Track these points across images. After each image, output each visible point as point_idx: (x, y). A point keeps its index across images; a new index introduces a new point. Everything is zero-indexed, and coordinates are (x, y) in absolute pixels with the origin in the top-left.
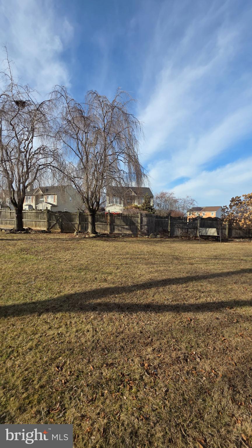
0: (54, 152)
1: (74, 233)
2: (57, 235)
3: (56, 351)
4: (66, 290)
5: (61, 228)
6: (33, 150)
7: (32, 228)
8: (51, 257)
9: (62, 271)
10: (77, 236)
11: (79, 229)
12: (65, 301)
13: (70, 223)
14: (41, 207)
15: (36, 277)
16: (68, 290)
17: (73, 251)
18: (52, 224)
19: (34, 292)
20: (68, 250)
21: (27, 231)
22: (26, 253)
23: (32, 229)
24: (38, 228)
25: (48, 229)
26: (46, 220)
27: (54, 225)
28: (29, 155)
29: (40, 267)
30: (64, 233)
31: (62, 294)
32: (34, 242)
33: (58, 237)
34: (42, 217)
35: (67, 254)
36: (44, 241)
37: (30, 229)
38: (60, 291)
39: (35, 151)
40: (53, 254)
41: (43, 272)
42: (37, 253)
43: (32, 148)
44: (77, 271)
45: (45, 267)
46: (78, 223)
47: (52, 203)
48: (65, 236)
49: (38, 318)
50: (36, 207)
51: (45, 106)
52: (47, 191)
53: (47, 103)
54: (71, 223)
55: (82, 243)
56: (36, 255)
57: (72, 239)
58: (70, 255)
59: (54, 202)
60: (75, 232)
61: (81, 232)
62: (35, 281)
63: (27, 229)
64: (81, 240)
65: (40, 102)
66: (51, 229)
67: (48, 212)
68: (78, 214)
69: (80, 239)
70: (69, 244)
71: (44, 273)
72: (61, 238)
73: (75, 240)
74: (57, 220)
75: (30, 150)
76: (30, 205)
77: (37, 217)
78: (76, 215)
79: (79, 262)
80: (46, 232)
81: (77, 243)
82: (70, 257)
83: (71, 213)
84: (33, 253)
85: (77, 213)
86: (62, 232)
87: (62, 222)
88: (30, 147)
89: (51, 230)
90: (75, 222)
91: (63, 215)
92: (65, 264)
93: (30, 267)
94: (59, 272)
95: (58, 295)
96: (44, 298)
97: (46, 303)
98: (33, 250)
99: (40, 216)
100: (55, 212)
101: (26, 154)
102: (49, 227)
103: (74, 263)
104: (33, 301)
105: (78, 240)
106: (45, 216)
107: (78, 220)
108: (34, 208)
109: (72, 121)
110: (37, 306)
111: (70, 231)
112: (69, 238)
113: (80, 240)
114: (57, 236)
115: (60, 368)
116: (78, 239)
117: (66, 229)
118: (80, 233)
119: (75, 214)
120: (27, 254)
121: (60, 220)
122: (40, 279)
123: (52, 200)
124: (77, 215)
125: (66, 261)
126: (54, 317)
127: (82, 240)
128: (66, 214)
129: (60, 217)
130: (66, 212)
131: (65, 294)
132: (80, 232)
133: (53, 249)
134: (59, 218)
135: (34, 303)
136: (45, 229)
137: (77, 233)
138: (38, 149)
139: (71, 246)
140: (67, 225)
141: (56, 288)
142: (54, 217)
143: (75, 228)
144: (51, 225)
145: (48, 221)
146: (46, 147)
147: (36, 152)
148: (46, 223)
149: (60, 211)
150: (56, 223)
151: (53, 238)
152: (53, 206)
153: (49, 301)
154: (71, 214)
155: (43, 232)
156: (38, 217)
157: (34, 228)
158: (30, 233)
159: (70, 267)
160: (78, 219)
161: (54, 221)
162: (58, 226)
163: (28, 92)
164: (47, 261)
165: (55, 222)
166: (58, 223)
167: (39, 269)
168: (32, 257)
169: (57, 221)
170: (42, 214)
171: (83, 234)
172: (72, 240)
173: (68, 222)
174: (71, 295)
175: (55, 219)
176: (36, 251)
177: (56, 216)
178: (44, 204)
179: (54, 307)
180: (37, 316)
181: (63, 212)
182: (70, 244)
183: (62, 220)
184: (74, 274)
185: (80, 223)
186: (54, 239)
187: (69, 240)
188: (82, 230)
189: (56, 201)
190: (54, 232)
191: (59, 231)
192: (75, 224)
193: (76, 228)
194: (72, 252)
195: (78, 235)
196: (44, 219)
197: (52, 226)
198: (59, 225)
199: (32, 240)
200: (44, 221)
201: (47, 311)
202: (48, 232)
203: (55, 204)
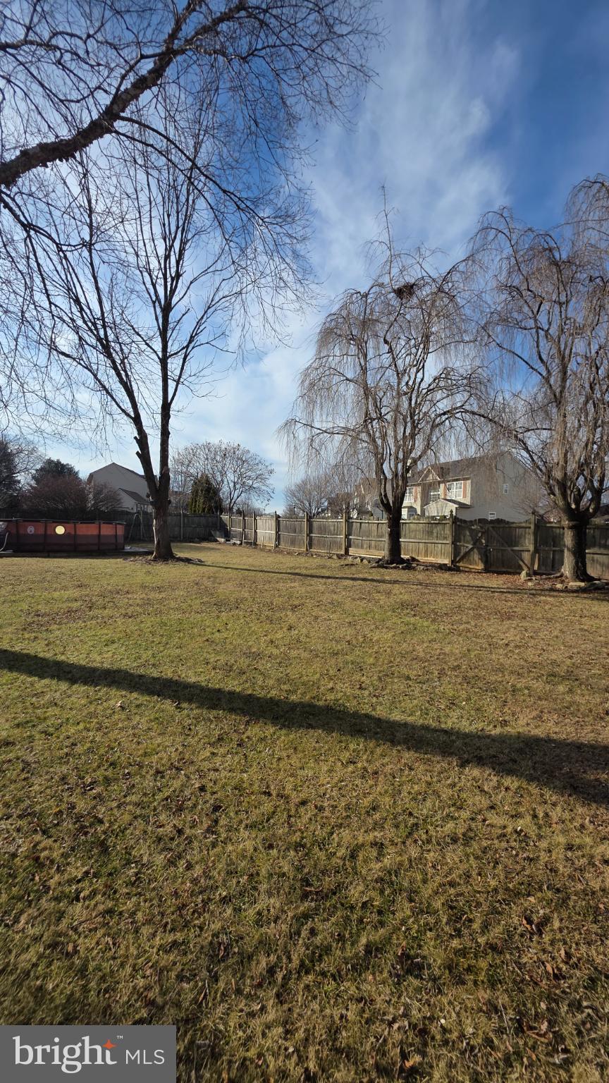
0: (470, 378)
1: (520, 574)
2: (475, 577)
3: (517, 874)
4: (521, 722)
5: (484, 559)
6: (424, 385)
7: (419, 558)
8: (468, 631)
9: (501, 669)
10: (530, 584)
11: (533, 564)
12: (520, 751)
13: (509, 549)
14: (433, 510)
15: (442, 673)
16: (524, 724)
17: (525, 624)
18: (463, 551)
19: (443, 707)
20: (509, 619)
21: (409, 565)
22: (413, 613)
23: (418, 561)
24: (431, 559)
25: (452, 562)
26: (449, 541)
27: (467, 554)
28: (417, 397)
29: (447, 650)
30: (494, 572)
31: (508, 729)
32: (427, 591)
33: (477, 583)
34: (441, 534)
35: (508, 629)
36: (448, 591)
37: (413, 559)
38: (505, 721)
39: (430, 385)
40: (473, 623)
41: (456, 664)
42: (435, 617)
43: (422, 380)
44: (545, 678)
45: (457, 651)
46: (531, 548)
47: (460, 499)
48: (496, 581)
49: (461, 773)
50: (423, 511)
51: (456, 277)
52: (447, 473)
53: (462, 267)
54: (512, 550)
55: (546, 603)
56: (434, 620)
57: (517, 591)
58: (516, 632)
59: (465, 496)
60: (524, 573)
61: (541, 574)
62: (439, 681)
63: (408, 560)
64: (543, 596)
65: (444, 271)
66: (459, 562)
67: (453, 522)
68: (532, 526)
69: (540, 592)
70: (509, 604)
71: (458, 667)
72: (486, 585)
73: (526, 594)
74: (476, 542)
75: (420, 384)
76: (411, 507)
77: (430, 533)
78: (526, 528)
79: (545, 655)
80: (449, 569)
81: (530, 602)
82: (518, 638)
83: (513, 523)
84: (425, 616)
85: (530, 523)
86: (487, 570)
87: (487, 546)
88: (418, 380)
89: (461, 564)
90: (522, 546)
91: (491, 529)
92: (506, 655)
93: (425, 645)
94: (493, 671)
95: (498, 731)
96: (466, 726)
97: (474, 742)
98: (426, 609)
99: (435, 531)
100: (471, 521)
101: (411, 397)
102: (455, 557)
103: (531, 655)
104: (443, 726)
105: (533, 594)
106: (448, 531)
107: (532, 541)
108: (419, 512)
109: (524, 287)
110: (453, 742)
111: (509, 570)
112: (507, 588)
113: (540, 595)
114: (477, 581)
115: (533, 926)
116: (534, 592)
117: (499, 563)
118: (538, 577)
119: (524, 525)
120: (415, 615)
121: (484, 541)
122: (450, 677)
123: (460, 492)
124: (530, 528)
125: (507, 645)
126: (499, 785)
127: (545, 596)
128: (498, 526)
129: (483, 533)
130: (499, 521)
131: (519, 733)
132: (535, 573)
133: (471, 612)
134: (480, 535)
135: (445, 732)
136: (447, 561)
137: (528, 575)
138: (435, 380)
139: (515, 610)
140: (500, 555)
141: (492, 709)
142: (468, 533)
143: (521, 563)
144: (460, 553)
145: (453, 543)
146: (453, 370)
147: (431, 387)
148: (449, 548)
149: (484, 519)
150: (472, 549)
151: (467, 584)
152: (462, 506)
153: (479, 737)
154: (514, 525)
155: (442, 567)
156: (432, 532)
157: (421, 558)
158: (414, 569)
159: (522, 663)
160: (532, 537)
161: (468, 542)
162: (476, 556)
163: (421, 260)
164: (460, 639)
165: (470, 546)
166: (478, 549)
167: (445, 654)
168: (426, 624)
169: (474, 544)
170: (440, 527)
171: (546, 579)
172: (517, 593)
173: (503, 545)
174: (537, 741)
175: (469, 538)
176: (433, 610)
177: (471, 531)
178: (441, 502)
179: (494, 756)
180: (457, 765)
181: (492, 522)
182: (512, 601)
183: (487, 541)
184: (538, 686)
185: (536, 550)
186: (468, 586)
187: (509, 592)
188: (543, 568)
189: (469, 495)
190: (466, 570)
191: (481, 566)
192: (523, 551)
193: (526, 562)
194: (520, 625)
195: (530, 580)
196: (445, 538)
197: (462, 554)
198: (480, 553)
199: (421, 584)
200: (444, 542)
201: (480, 761)
202: (454, 568)
203: (467, 501)
